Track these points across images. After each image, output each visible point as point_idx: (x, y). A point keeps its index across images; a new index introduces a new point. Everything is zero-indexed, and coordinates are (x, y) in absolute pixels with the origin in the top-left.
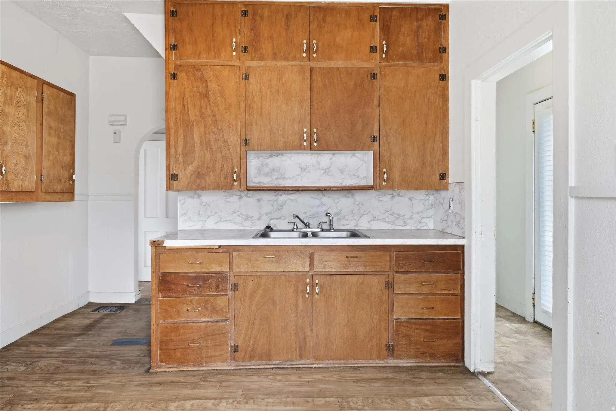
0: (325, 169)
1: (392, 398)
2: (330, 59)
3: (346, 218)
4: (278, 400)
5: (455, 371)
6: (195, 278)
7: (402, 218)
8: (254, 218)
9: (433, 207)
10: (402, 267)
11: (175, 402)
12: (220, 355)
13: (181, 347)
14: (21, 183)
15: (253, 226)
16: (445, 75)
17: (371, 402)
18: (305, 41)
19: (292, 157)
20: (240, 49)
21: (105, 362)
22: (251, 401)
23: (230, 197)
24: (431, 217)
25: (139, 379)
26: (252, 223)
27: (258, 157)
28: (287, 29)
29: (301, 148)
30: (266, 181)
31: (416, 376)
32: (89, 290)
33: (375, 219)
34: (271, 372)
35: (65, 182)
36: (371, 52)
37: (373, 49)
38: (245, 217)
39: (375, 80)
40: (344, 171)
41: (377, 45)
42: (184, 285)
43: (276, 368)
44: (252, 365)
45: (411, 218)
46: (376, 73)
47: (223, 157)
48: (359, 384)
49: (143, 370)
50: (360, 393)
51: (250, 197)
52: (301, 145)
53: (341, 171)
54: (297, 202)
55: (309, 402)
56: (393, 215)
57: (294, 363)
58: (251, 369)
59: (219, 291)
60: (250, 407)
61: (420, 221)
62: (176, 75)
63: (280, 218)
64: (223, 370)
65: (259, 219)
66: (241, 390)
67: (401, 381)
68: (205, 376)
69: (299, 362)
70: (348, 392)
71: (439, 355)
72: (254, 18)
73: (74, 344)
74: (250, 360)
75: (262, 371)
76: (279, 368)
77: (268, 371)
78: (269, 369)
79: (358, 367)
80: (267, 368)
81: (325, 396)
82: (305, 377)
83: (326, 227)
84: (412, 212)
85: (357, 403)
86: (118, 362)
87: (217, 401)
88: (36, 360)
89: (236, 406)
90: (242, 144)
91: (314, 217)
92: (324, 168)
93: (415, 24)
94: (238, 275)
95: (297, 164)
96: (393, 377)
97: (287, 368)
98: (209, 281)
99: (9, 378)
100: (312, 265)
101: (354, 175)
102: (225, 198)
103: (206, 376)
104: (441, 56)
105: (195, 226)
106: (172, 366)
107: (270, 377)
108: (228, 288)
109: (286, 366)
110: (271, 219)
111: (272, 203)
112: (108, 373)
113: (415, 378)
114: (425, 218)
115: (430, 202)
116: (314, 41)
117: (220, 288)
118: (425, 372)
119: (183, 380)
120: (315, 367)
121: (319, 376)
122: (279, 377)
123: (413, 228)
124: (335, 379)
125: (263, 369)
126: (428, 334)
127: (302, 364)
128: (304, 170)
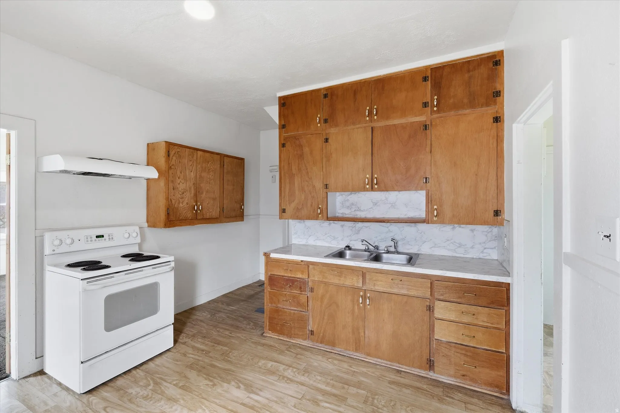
1: (413, 407)
2: (388, 118)
3: (410, 243)
4: (324, 379)
5: (494, 402)
6: (288, 280)
7: (463, 247)
8: (339, 239)
9: (497, 239)
10: (442, 295)
11: (264, 360)
12: (302, 335)
13: (280, 323)
14: (211, 213)
16: (500, 117)
17: (393, 405)
18: (368, 108)
19: (366, 194)
20: (322, 121)
21: (246, 322)
22: (306, 375)
24: (494, 248)
25: (256, 339)
27: (342, 195)
28: (355, 101)
29: (364, 189)
30: (348, 213)
31: (449, 395)
32: (260, 272)
33: (436, 246)
34: (333, 356)
35: (237, 211)
36: (423, 107)
37: (425, 105)
39: (427, 131)
40: (408, 205)
41: (429, 100)
42: (282, 283)
43: (338, 354)
44: (323, 347)
45: (472, 247)
46: (428, 125)
47: (312, 197)
48: (393, 386)
49: (260, 333)
50: (388, 394)
51: (336, 223)
52: (365, 187)
53: (405, 205)
55: (345, 388)
56: (454, 243)
57: (351, 354)
58: (320, 349)
59: (301, 291)
60: (304, 379)
61: (483, 251)
62: (285, 144)
63: (357, 240)
64: (303, 345)
65: (342, 240)
66: (305, 364)
67: (431, 395)
68: (290, 347)
69: (355, 354)
70: (379, 390)
71: (480, 381)
72: (331, 98)
73: (238, 306)
74: (321, 343)
75: (328, 353)
76: (340, 354)
77: (332, 354)
78: (333, 353)
79: (401, 371)
80: (331, 352)
81: (359, 388)
82: (354, 368)
83: (392, 249)
84: (474, 243)
85: (381, 402)
86: (252, 324)
87: (287, 367)
88: (217, 312)
89: (296, 375)
90: (324, 188)
91: (383, 241)
92: (391, 203)
93: (467, 76)
94: (313, 281)
96: (427, 389)
97: (345, 356)
98: (296, 283)
99: (201, 321)
100: (364, 282)
101: (417, 209)
103: (292, 347)
104: (495, 100)
106: (275, 334)
107: (330, 360)
108: (307, 290)
109: (345, 354)
110: (351, 240)
111: (352, 228)
112: (243, 330)
113: (447, 396)
114: (488, 248)
115: (494, 234)
116: (375, 107)
117: (302, 289)
118: (461, 393)
119: (277, 346)
120: (366, 361)
121: (364, 370)
122: (336, 362)
123: (475, 257)
124: (376, 376)
125: (329, 352)
126: (469, 360)
127: (357, 356)
128: (375, 204)
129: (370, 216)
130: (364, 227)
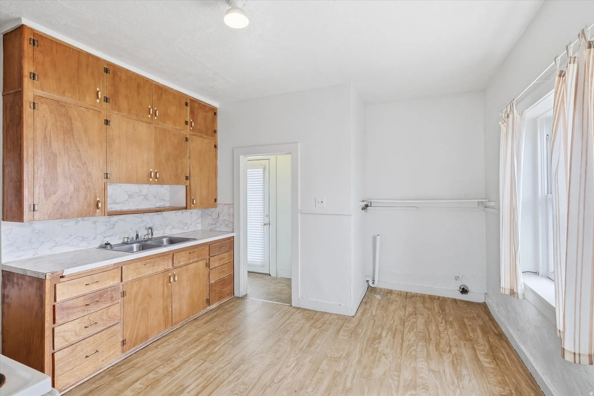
0: (145, 195)
3: (158, 229)
8: (89, 238)
12: (113, 354)
15: (89, 245)
16: (216, 145)
18: (150, 107)
19: (121, 186)
20: (102, 98)
23: (67, 222)
24: (200, 223)
26: (88, 243)
28: (138, 94)
29: (148, 182)
36: (185, 124)
38: (81, 239)
39: (188, 142)
40: (156, 197)
41: (188, 120)
42: (82, 306)
44: (136, 349)
46: (188, 138)
47: (86, 188)
51: (86, 220)
52: (148, 180)
53: (154, 196)
54: (126, 221)
57: (162, 334)
58: (136, 352)
59: (113, 301)
61: (195, 226)
62: (37, 105)
63: (112, 235)
64: (116, 364)
65: (94, 238)
66: (156, 361)
69: (165, 332)
71: (226, 295)
72: (114, 77)
74: (134, 346)
76: (155, 341)
79: (196, 318)
80: (148, 345)
82: (179, 336)
84: (192, 221)
87: (153, 372)
90: (103, 178)
93: (204, 114)
94: (126, 284)
95: (125, 192)
97: (159, 339)
98: (105, 295)
100: (172, 263)
101: (163, 200)
102: (61, 223)
104: (215, 135)
105: (24, 255)
107: (159, 347)
110: (105, 237)
111: (106, 223)
114: (197, 223)
116: (156, 109)
117: (114, 298)
120: (175, 330)
121: (185, 332)
122: (164, 344)
126: (222, 286)
127: (167, 332)
128: (130, 196)
129: (125, 208)
130: (120, 221)
